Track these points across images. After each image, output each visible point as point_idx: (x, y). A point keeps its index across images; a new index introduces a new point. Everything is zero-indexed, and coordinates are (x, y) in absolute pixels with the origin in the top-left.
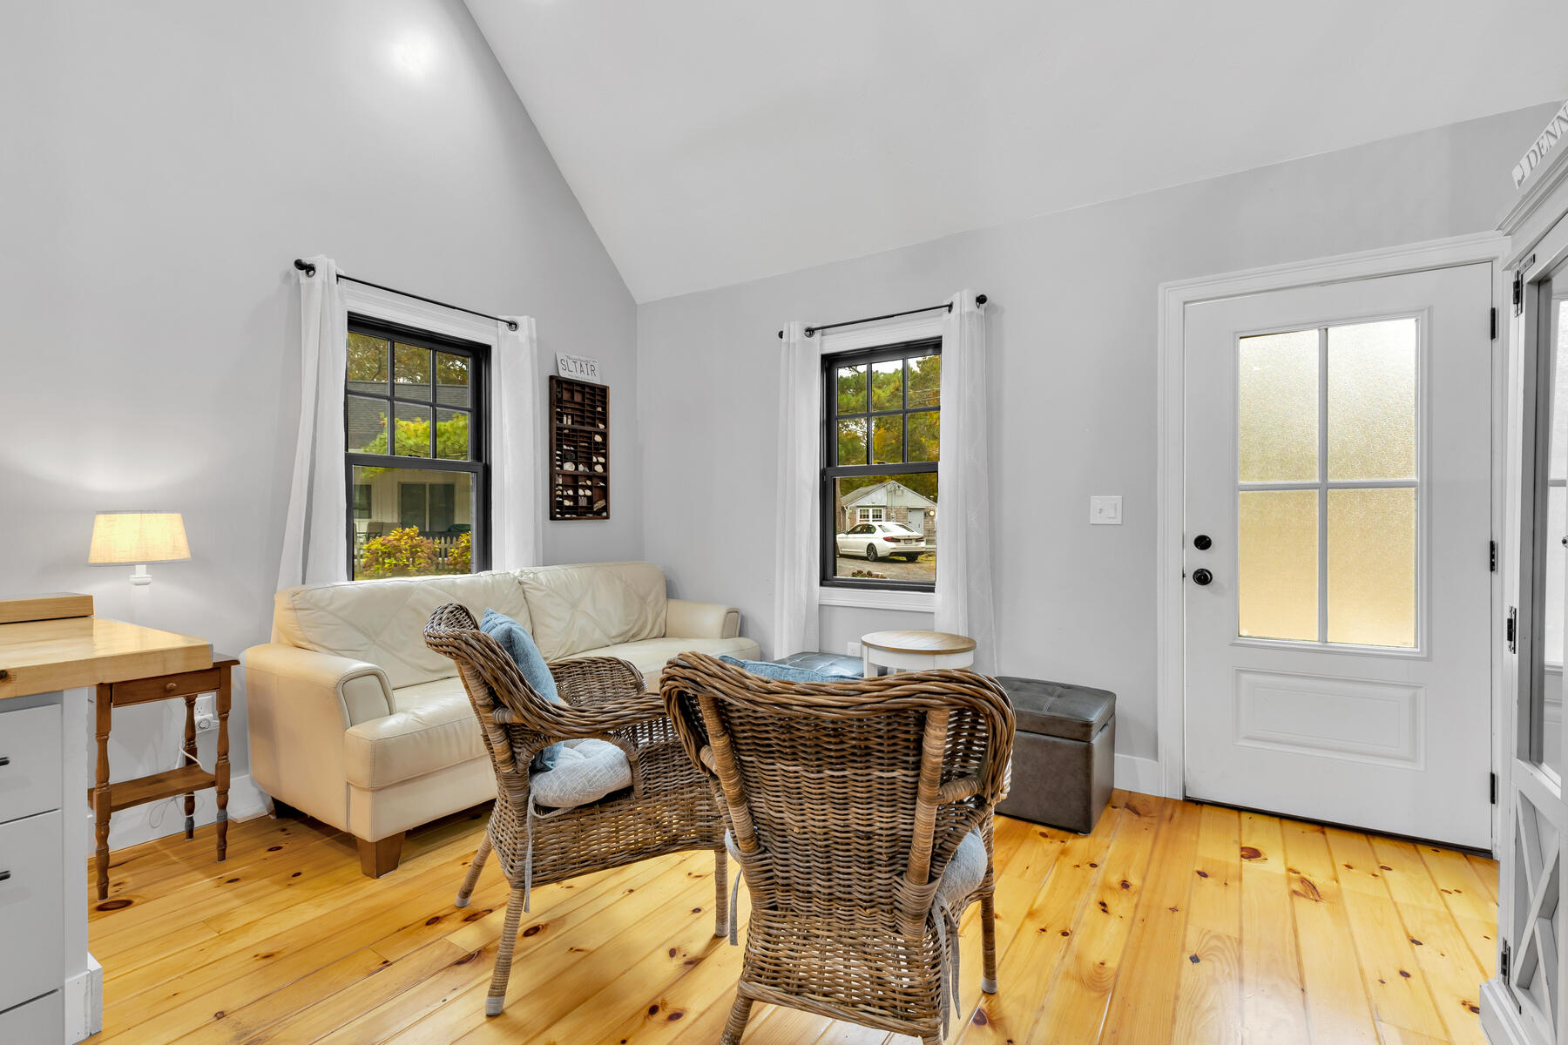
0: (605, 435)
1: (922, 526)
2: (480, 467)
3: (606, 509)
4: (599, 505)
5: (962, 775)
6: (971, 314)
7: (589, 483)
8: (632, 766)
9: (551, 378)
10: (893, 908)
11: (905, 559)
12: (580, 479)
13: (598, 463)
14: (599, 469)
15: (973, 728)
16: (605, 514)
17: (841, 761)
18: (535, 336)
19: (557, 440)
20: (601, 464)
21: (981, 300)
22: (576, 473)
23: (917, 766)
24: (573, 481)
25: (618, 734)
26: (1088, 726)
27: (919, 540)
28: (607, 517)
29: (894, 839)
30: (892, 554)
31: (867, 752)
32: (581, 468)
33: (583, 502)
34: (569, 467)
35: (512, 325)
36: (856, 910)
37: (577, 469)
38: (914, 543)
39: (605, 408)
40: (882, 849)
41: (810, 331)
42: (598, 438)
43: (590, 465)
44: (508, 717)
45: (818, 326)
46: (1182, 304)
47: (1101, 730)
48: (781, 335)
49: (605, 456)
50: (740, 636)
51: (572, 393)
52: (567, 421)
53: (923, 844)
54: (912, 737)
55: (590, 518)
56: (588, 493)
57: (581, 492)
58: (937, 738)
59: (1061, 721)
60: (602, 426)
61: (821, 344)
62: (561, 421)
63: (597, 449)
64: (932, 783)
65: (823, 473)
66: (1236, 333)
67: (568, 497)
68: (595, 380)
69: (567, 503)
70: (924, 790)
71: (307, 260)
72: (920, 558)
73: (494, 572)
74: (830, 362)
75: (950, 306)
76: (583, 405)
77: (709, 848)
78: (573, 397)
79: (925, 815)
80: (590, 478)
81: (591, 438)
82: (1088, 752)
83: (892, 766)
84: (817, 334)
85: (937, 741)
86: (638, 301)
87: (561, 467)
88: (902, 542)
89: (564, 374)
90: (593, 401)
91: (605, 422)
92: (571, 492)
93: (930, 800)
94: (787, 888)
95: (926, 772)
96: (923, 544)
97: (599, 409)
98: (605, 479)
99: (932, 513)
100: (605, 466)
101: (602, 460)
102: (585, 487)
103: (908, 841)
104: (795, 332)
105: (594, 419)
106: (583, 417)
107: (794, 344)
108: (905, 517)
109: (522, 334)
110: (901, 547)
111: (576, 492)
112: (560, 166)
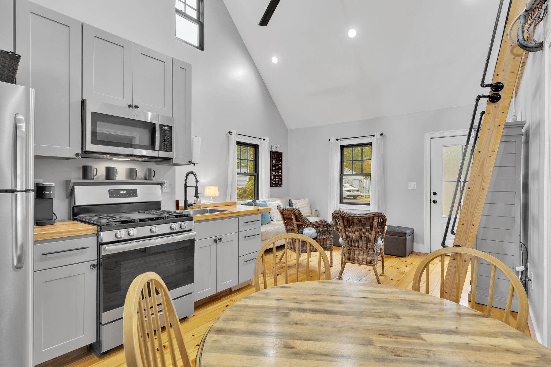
0: (281, 165)
1: (358, 186)
2: (256, 174)
3: (281, 184)
4: (280, 182)
5: (379, 228)
6: (379, 138)
7: (278, 177)
8: (317, 233)
9: (271, 151)
10: (369, 248)
11: (352, 198)
12: (276, 176)
13: (280, 172)
14: (280, 173)
15: (381, 221)
16: (281, 185)
17: (361, 225)
18: (269, 142)
19: (272, 167)
20: (281, 172)
21: (382, 135)
22: (276, 175)
23: (372, 226)
24: (275, 176)
25: (315, 227)
26: (405, 234)
27: (358, 191)
28: (282, 186)
29: (368, 238)
30: (348, 196)
31: (365, 224)
32: (277, 173)
33: (277, 182)
34: (274, 173)
35: (264, 140)
36: (363, 249)
37: (276, 174)
38: (356, 192)
39: (282, 158)
40: (367, 239)
41: (337, 140)
42: (280, 166)
43: (278, 173)
44: (299, 223)
45: (339, 138)
46: (430, 138)
47: (409, 236)
48: (330, 140)
49: (281, 170)
50: (318, 216)
51: (275, 154)
52: (274, 162)
53: (373, 237)
54: (372, 222)
55: (278, 186)
56: (278, 180)
57: (276, 180)
58: (375, 221)
59: (400, 233)
60: (281, 162)
61: (340, 142)
62: (273, 162)
63: (280, 169)
64: (375, 228)
65: (340, 175)
66: (442, 145)
67: (274, 181)
68: (280, 151)
69: (274, 183)
70: (373, 229)
71: (231, 131)
72: (358, 198)
73: (260, 200)
74: (342, 147)
75: (374, 136)
76: (277, 157)
77: (329, 250)
78: (275, 156)
79: (374, 233)
80: (278, 176)
81: (279, 166)
82: (406, 239)
83: (369, 226)
84: (339, 140)
85: (375, 222)
86: (288, 129)
87: (273, 173)
88: (352, 191)
89: (273, 150)
90: (279, 156)
91: (281, 161)
92: (274, 180)
93: (374, 231)
94: (352, 246)
95: (374, 226)
96: (359, 192)
97: (280, 158)
98: (281, 176)
99: (362, 181)
100: (281, 173)
101: (281, 171)
102: (277, 178)
103: (371, 238)
104: (333, 140)
105: (279, 161)
106: (277, 161)
107: (333, 143)
108: (352, 182)
109: (267, 142)
110: (351, 193)
111: (275, 180)
112: (273, 99)
